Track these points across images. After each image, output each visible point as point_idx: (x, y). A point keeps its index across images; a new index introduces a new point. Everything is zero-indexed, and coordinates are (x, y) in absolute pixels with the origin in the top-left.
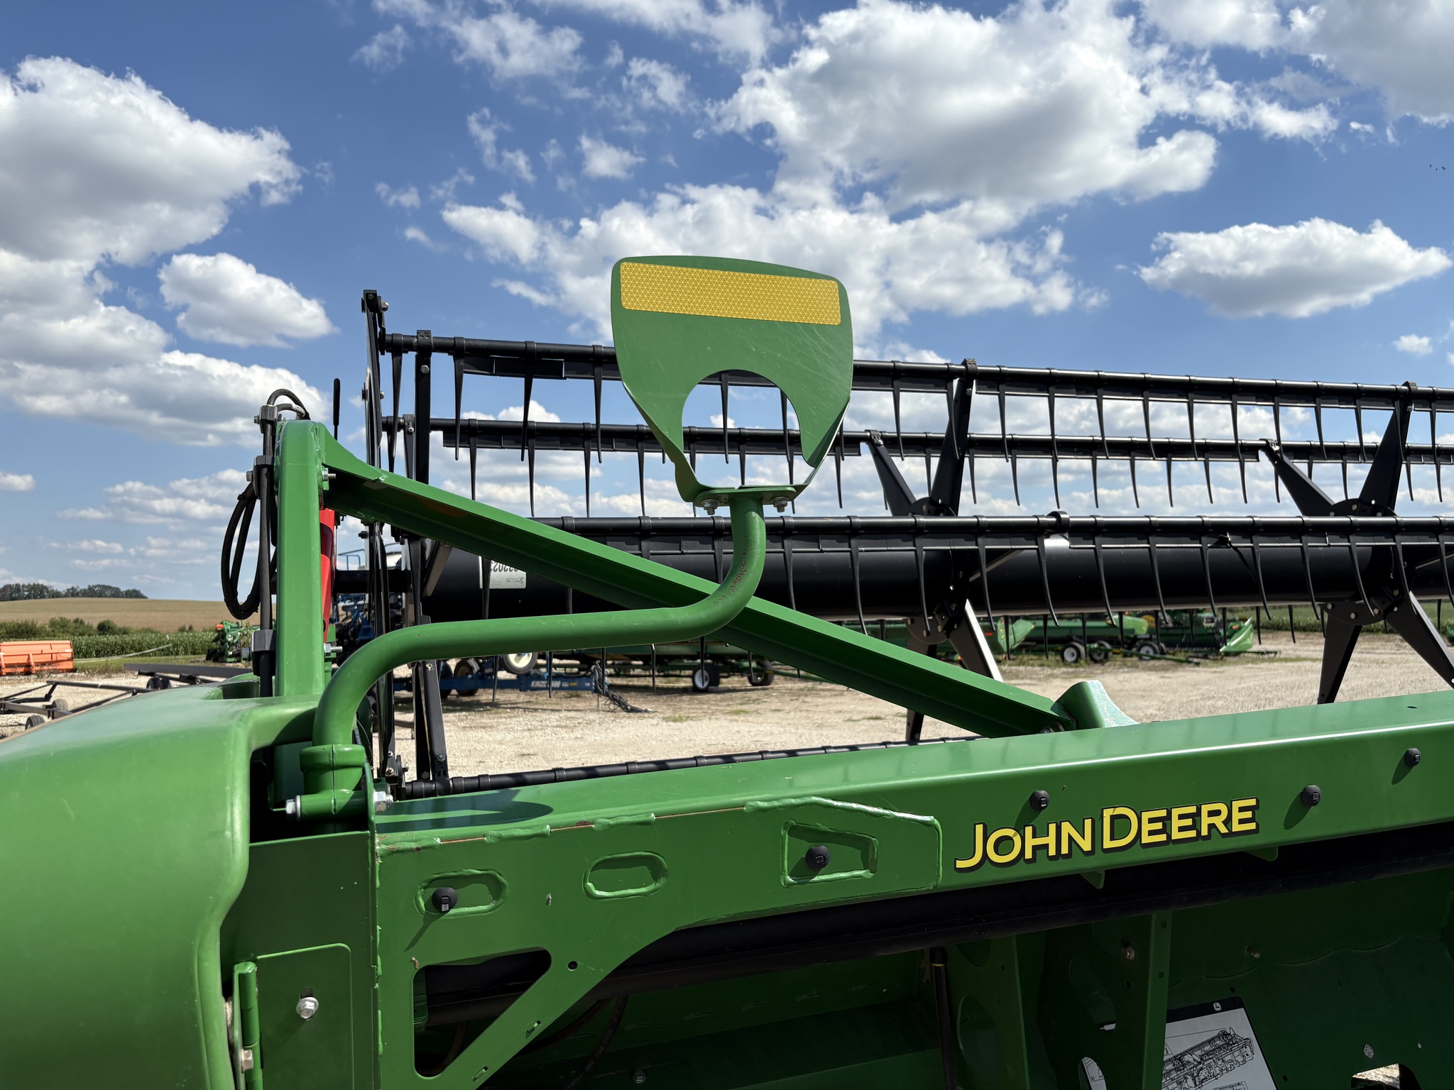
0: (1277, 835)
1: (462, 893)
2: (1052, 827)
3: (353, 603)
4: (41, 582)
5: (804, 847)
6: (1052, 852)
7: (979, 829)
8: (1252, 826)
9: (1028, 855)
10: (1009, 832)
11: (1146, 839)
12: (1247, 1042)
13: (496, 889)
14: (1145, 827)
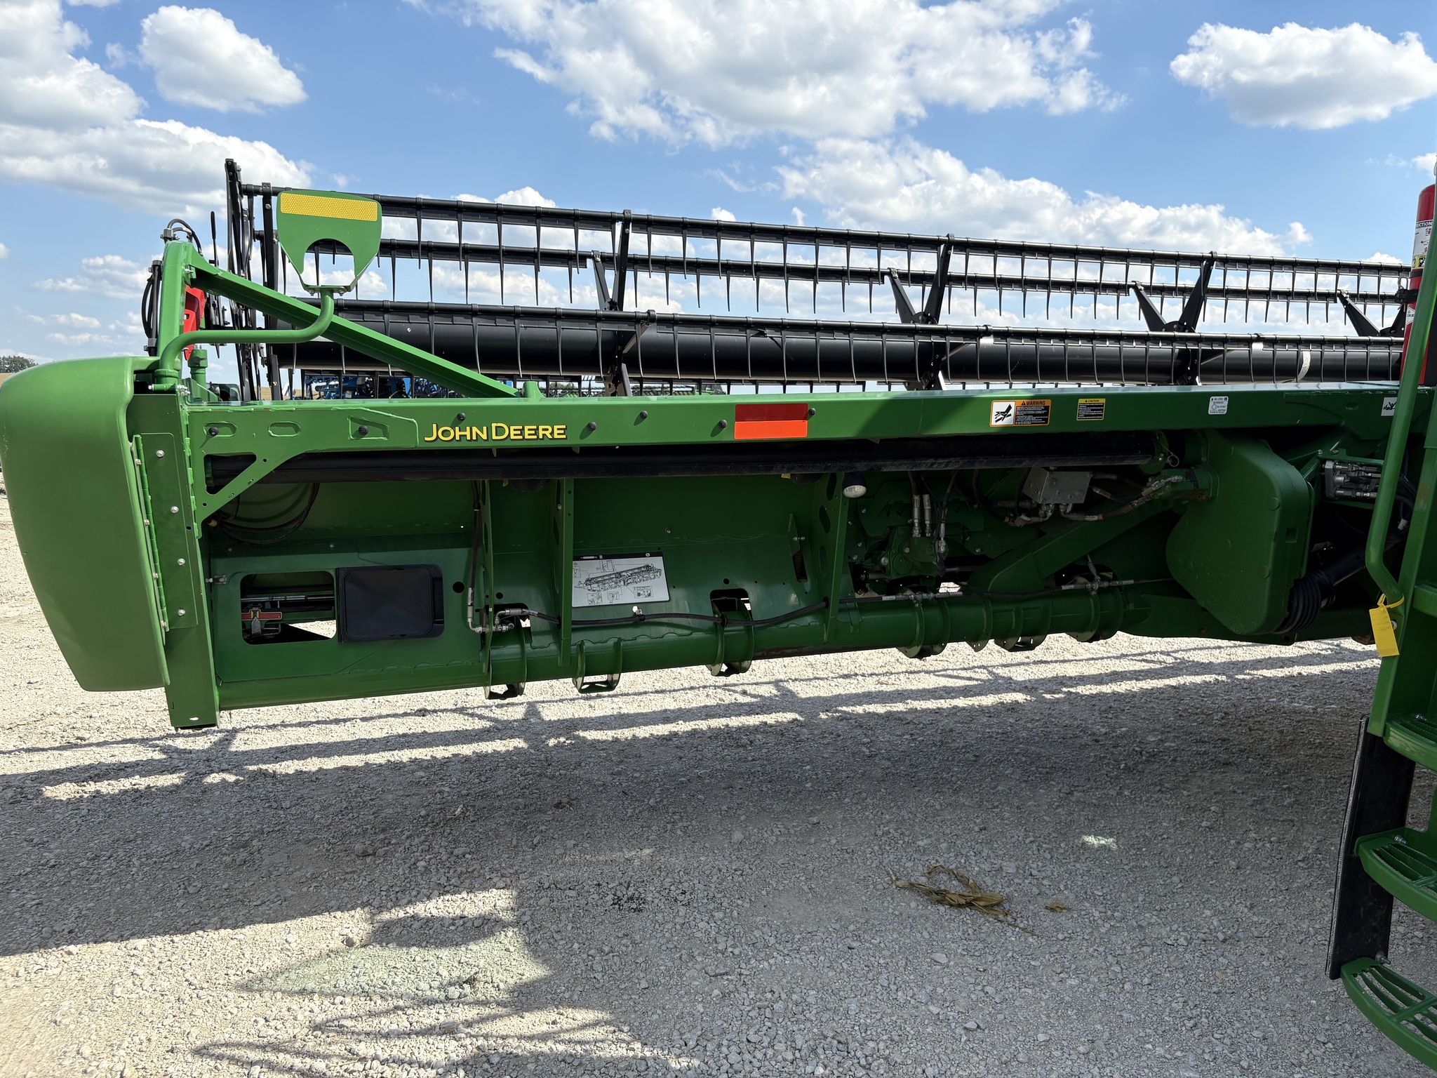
0: (575, 441)
1: (220, 430)
2: (468, 428)
3: (325, 384)
4: (21, 355)
5: (358, 426)
6: (469, 438)
7: (435, 426)
8: (564, 436)
9: (458, 438)
10: (449, 429)
11: (512, 437)
12: (659, 570)
13: (234, 429)
14: (512, 432)
